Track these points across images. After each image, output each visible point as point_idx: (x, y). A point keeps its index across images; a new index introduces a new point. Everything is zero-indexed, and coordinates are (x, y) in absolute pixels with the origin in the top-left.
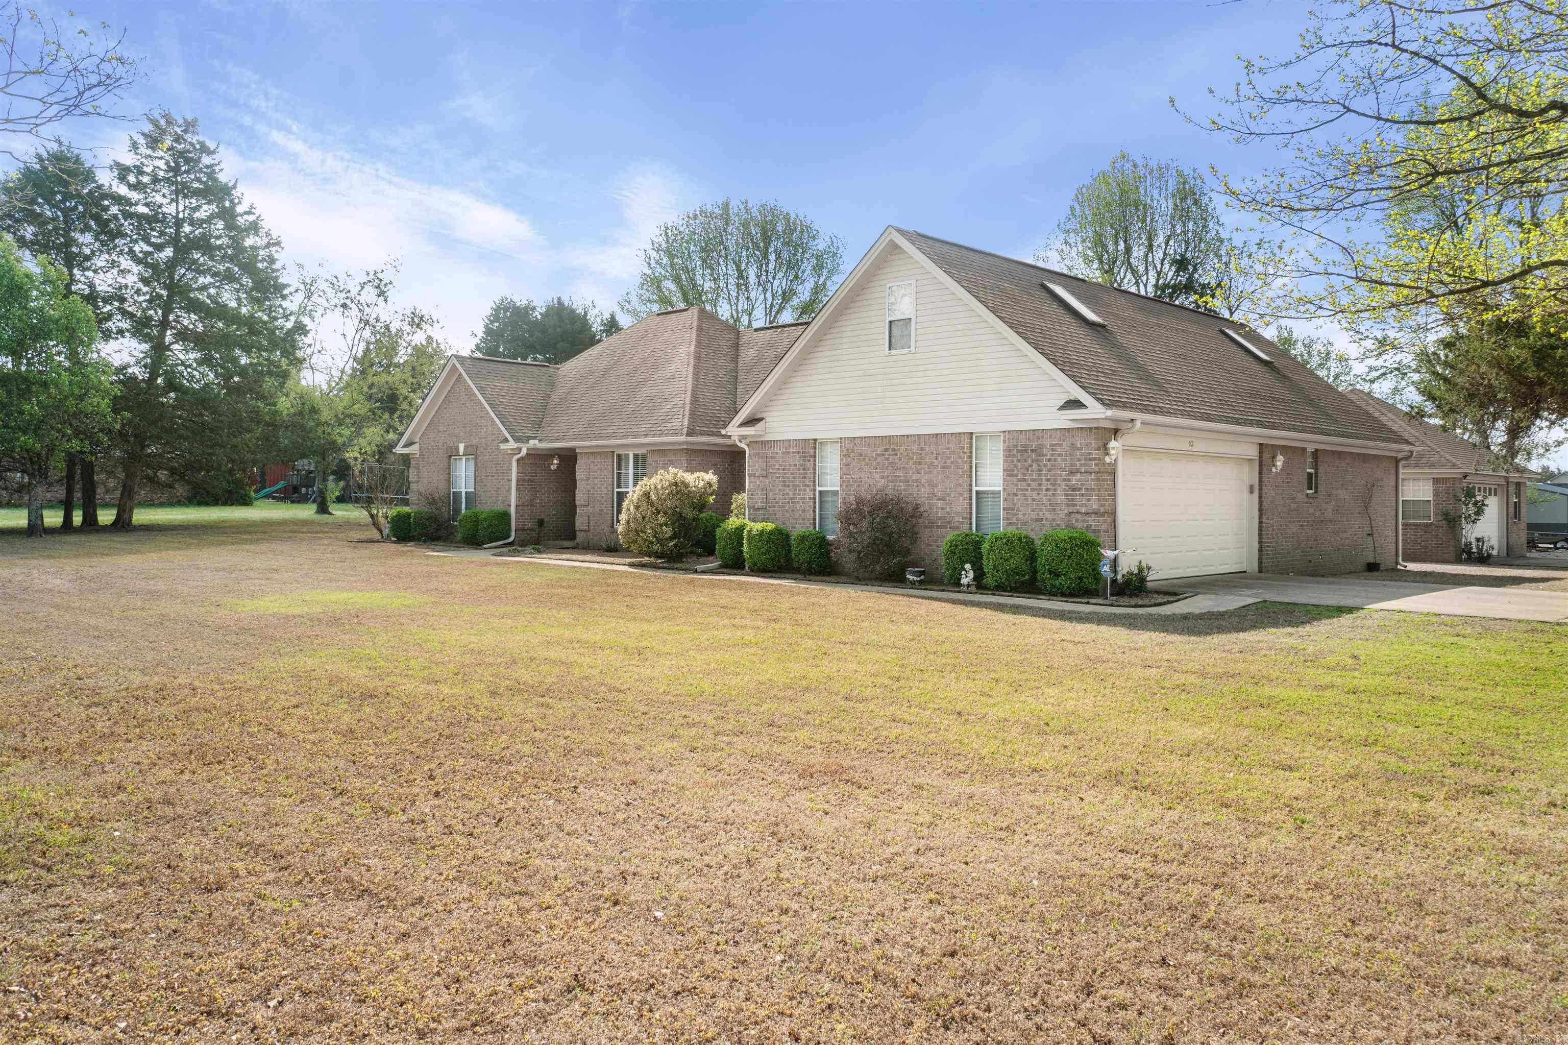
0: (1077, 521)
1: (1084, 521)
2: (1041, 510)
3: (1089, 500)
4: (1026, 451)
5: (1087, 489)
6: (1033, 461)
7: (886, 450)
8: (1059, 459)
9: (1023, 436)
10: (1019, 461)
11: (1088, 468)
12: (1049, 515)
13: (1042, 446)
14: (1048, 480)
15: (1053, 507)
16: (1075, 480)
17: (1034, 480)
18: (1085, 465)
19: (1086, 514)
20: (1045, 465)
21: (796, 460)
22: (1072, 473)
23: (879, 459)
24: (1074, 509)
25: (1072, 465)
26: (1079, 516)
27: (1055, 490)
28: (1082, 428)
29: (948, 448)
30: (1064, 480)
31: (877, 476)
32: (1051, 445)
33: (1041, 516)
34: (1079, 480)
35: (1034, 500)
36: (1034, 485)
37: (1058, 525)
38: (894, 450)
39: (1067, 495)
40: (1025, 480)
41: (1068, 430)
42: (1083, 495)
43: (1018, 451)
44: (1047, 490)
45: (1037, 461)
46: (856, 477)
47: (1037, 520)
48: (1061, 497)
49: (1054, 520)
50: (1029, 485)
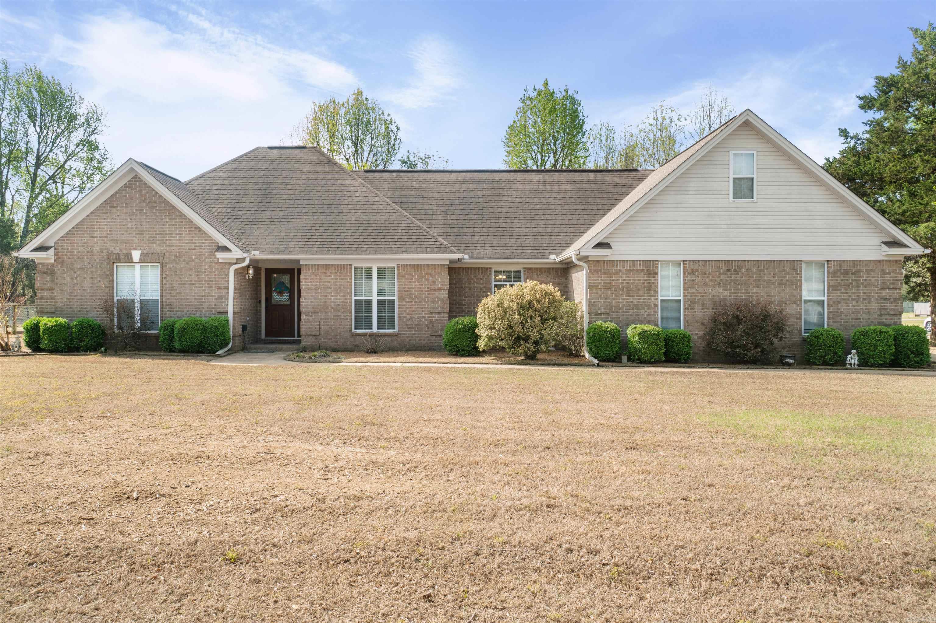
0: (886, 319)
1: (892, 319)
2: (859, 312)
3: (896, 306)
4: (848, 274)
5: (895, 299)
6: (853, 280)
7: (728, 271)
8: (873, 279)
9: (845, 264)
10: (842, 280)
11: (895, 286)
12: (864, 316)
13: (860, 271)
14: (864, 293)
15: (868, 310)
16: (885, 293)
17: (854, 293)
18: (893, 284)
19: (893, 315)
20: (863, 284)
21: (642, 276)
22: (883, 288)
23: (722, 277)
24: (886, 312)
25: (883, 283)
26: (888, 316)
27: (870, 299)
28: (890, 260)
29: (784, 271)
30: (877, 293)
31: (721, 290)
32: (866, 270)
33: (859, 316)
34: (888, 293)
35: (854, 306)
36: (854, 296)
37: (872, 322)
38: (735, 271)
39: (878, 303)
40: (847, 293)
41: (880, 261)
42: (892, 303)
43: (841, 274)
44: (864, 299)
45: (855, 280)
46: (700, 290)
47: (857, 319)
48: (874, 303)
49: (869, 319)
50: (850, 296)
